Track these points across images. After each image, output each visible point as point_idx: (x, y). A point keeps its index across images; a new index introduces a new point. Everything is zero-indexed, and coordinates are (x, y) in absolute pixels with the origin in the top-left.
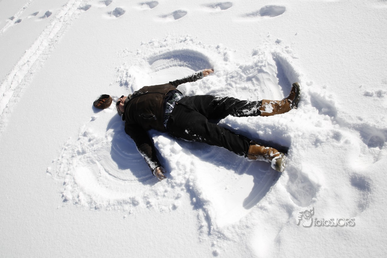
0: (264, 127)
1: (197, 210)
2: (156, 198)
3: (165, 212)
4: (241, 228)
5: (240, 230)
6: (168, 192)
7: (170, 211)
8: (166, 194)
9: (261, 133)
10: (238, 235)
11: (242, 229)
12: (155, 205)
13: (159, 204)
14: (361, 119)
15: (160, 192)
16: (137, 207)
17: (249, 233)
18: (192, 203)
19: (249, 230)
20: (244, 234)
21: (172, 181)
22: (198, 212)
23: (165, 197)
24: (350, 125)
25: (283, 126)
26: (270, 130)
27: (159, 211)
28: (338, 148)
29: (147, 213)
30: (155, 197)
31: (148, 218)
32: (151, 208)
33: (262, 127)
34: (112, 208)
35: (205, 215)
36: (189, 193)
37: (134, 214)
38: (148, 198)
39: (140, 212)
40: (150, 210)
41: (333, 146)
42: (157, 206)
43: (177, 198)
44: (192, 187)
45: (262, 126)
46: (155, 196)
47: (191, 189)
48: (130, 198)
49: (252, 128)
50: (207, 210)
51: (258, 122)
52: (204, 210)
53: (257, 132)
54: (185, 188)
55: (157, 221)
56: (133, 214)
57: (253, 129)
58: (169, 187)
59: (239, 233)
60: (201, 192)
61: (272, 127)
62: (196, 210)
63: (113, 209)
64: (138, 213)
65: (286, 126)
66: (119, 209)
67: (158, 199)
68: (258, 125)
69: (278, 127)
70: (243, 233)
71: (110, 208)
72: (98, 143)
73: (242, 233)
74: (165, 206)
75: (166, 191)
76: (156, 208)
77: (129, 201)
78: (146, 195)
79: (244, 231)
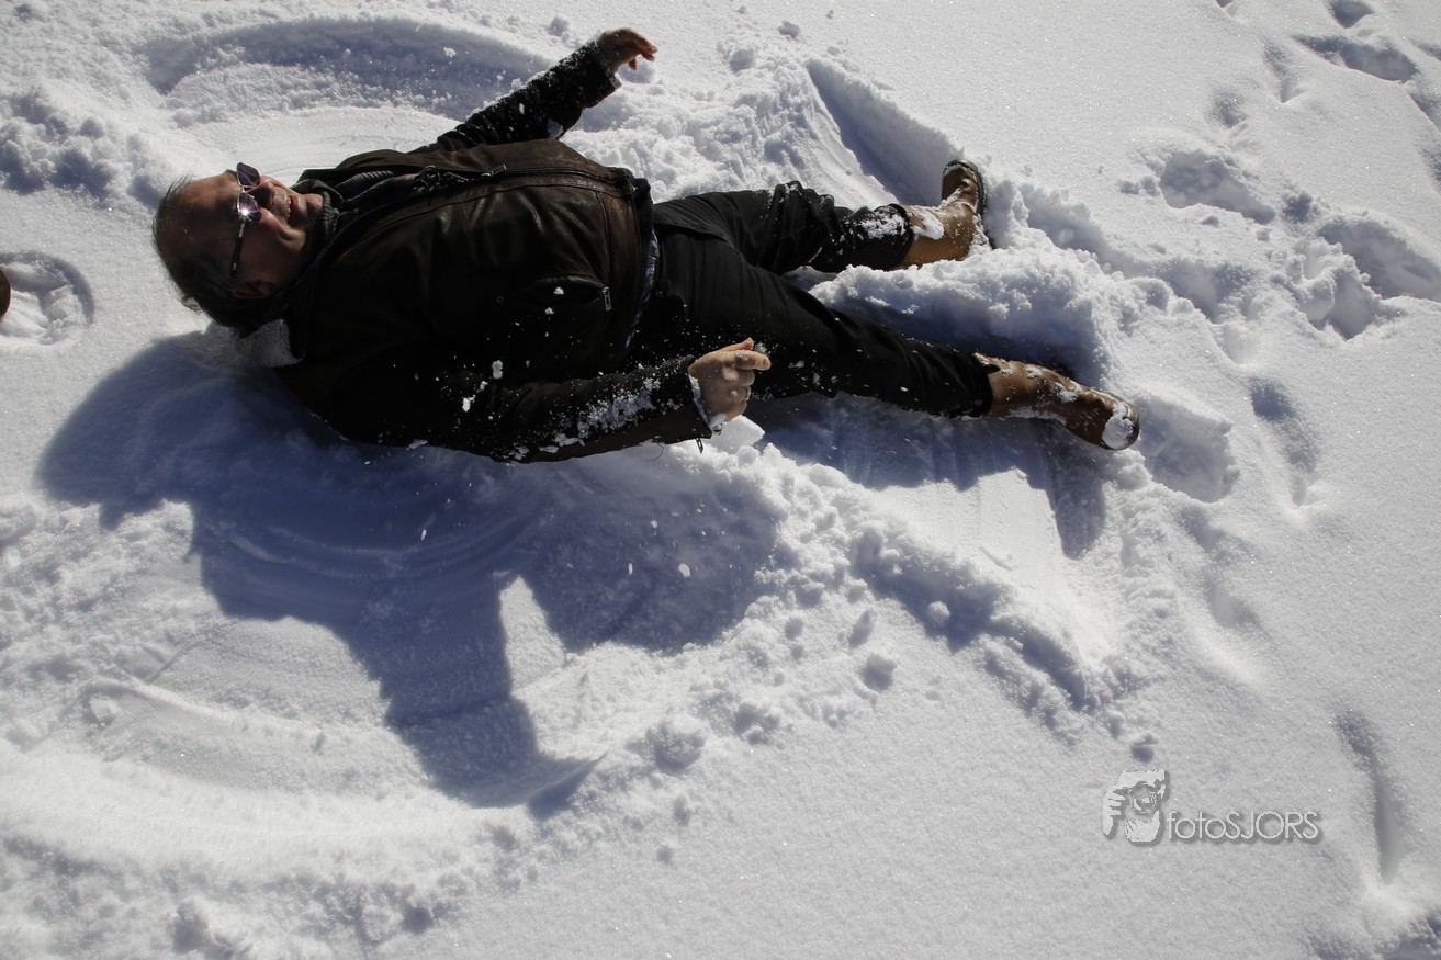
0: (1007, 289)
1: (970, 645)
2: (767, 684)
3: (859, 717)
4: (1148, 627)
5: (1150, 636)
6: (805, 630)
7: (874, 702)
8: (800, 640)
9: (1003, 308)
10: (1155, 653)
11: (1152, 630)
12: (788, 711)
13: (801, 700)
14: (1162, 251)
15: (772, 646)
16: (701, 763)
17: (1180, 631)
18: (933, 628)
19: (1171, 621)
20: (1169, 641)
21: (795, 572)
22: (981, 650)
23: (802, 659)
24: (1150, 267)
25: (1059, 276)
26: (1023, 296)
27: (824, 726)
28: (1176, 328)
29: (770, 766)
30: (757, 681)
31: (798, 784)
32: (775, 736)
33: (1003, 290)
34: (541, 856)
35: (1020, 645)
36: (890, 596)
37: (709, 805)
38: (730, 698)
39: (736, 781)
40: (780, 746)
41: (1164, 325)
42: (799, 711)
43: (858, 636)
44: (902, 565)
45: (1001, 283)
46: (759, 674)
47: (899, 577)
48: (634, 746)
49: (973, 298)
50: (1021, 622)
51: (984, 274)
52: (1001, 630)
53: (991, 308)
54: (865, 584)
55: (850, 775)
56: (707, 811)
57: (976, 301)
58: (788, 606)
59: (1154, 644)
60: (967, 563)
61: (1027, 285)
62: (968, 648)
63: (554, 861)
64: (730, 794)
65: (1066, 272)
66: (599, 835)
67: (779, 680)
68: (989, 281)
69: (1047, 280)
70: (1166, 639)
71: (533, 861)
72: (91, 547)
73: (1163, 642)
74: (834, 693)
75: (792, 630)
76: (803, 723)
77: (636, 760)
78: (711, 692)
79: (1162, 633)
